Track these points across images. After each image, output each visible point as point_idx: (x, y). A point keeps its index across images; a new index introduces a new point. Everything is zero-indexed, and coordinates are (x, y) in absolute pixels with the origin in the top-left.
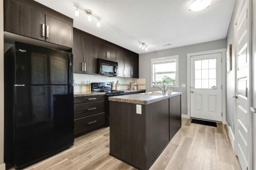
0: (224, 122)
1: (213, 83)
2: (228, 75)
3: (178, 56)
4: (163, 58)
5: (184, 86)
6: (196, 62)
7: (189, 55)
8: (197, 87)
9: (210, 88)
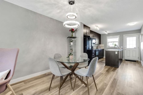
0: (139, 61)
1: (135, 46)
2: (141, 43)
3: (119, 36)
4: (111, 36)
5: (122, 47)
6: (127, 38)
7: (124, 35)
8: (127, 48)
9: (133, 48)
